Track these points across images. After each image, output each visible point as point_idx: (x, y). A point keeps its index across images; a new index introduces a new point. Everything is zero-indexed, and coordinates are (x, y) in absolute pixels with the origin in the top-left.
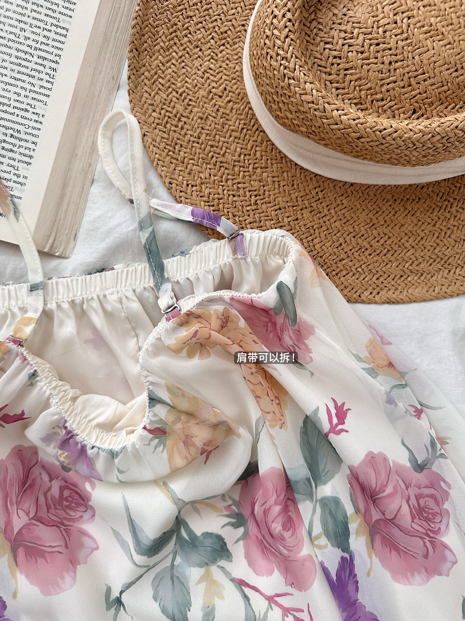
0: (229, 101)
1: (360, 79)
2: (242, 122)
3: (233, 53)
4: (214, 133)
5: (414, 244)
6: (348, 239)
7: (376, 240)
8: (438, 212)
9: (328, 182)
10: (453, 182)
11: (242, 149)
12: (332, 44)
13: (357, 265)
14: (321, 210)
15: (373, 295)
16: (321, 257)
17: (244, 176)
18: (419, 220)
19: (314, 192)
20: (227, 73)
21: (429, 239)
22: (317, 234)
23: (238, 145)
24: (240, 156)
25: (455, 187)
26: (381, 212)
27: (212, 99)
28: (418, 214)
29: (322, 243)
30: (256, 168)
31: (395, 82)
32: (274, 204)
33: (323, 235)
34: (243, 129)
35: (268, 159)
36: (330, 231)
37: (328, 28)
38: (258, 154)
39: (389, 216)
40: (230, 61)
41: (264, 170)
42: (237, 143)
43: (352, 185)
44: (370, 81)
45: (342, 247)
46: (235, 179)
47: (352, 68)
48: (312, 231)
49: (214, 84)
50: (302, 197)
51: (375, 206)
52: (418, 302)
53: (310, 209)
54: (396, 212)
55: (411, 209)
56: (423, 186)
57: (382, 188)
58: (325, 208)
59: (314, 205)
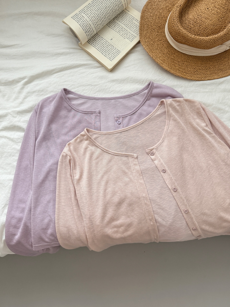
0: (163, 42)
5: (213, 67)
6: (196, 67)
13: (199, 73)
17: (169, 56)
19: (187, 58)
27: (159, 41)
30: (172, 54)
33: (190, 67)
34: (168, 47)
36: (192, 66)
48: (187, 66)
49: (159, 38)
51: (202, 60)
52: (216, 79)
57: (203, 57)
59: (187, 60)
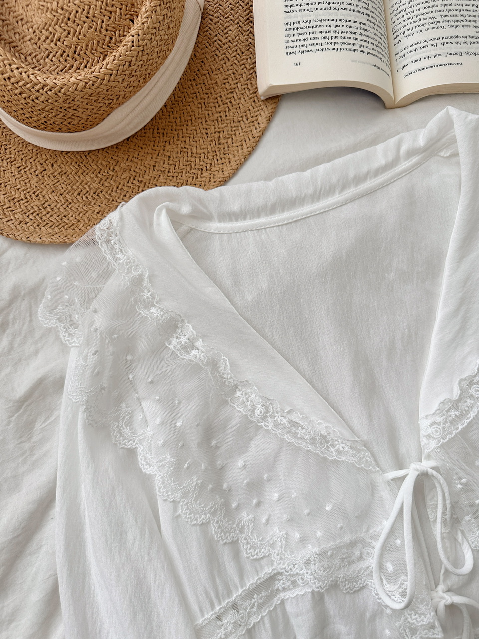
1: (87, 46)
2: (73, 164)
3: (17, 146)
4: (70, 188)
7: (217, 106)
8: (220, 52)
9: (154, 122)
10: (203, 31)
11: (93, 173)
12: (51, 52)
14: (172, 135)
15: (258, 128)
16: (208, 152)
18: (219, 69)
20: (30, 157)
21: (237, 69)
22: (189, 147)
23: (89, 174)
24: (98, 177)
25: (207, 31)
26: (197, 93)
28: (213, 68)
29: (198, 146)
31: (103, 22)
32: (148, 169)
35: (112, 158)
37: (38, 50)
38: (104, 163)
39: (204, 89)
40: (22, 151)
41: (119, 164)
42: (87, 174)
43: (165, 106)
44: (93, 39)
45: (209, 134)
46: (113, 188)
47: (76, 48)
50: (154, 146)
53: (167, 144)
54: (204, 84)
55: (207, 72)
56: (195, 55)
58: (172, 132)
